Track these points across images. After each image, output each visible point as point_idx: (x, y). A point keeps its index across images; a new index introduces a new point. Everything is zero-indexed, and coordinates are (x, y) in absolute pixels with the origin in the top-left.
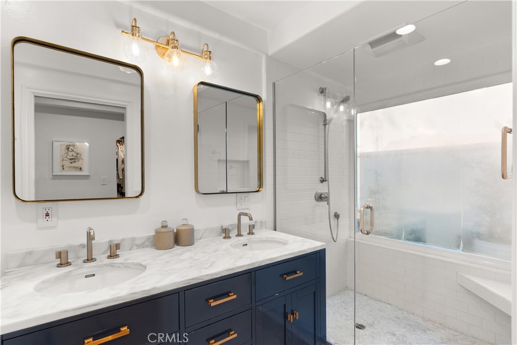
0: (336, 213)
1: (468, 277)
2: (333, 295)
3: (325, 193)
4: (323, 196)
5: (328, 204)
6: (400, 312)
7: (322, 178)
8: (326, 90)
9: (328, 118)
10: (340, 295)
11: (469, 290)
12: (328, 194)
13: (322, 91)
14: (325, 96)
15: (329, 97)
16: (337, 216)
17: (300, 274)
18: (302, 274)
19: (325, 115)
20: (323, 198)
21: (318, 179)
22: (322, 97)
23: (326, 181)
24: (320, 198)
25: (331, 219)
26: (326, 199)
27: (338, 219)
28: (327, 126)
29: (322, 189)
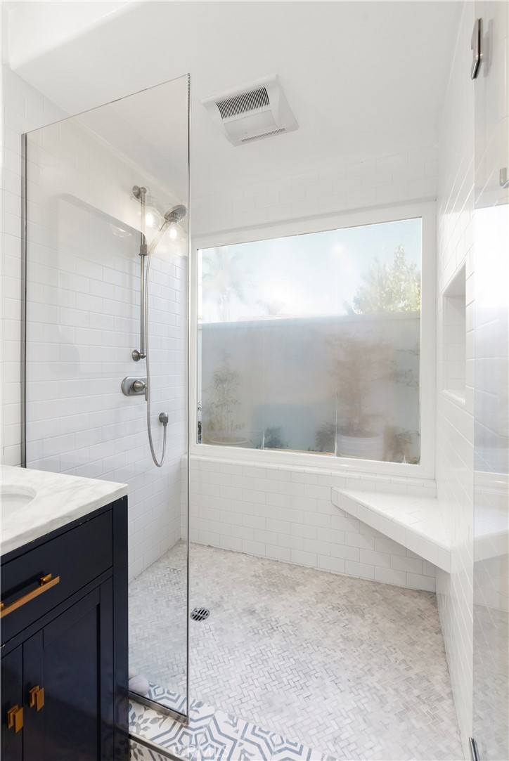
0: (162, 414)
1: (346, 492)
2: (156, 561)
3: (143, 380)
4: (138, 385)
5: (146, 400)
6: (259, 564)
7: (136, 351)
8: (145, 192)
9: (148, 242)
10: (168, 558)
11: (345, 512)
12: (147, 380)
13: (139, 194)
14: (143, 202)
15: (150, 205)
16: (163, 420)
17: (50, 582)
18: (57, 580)
19: (143, 238)
20: (139, 388)
21: (128, 353)
22: (137, 203)
23: (143, 357)
24: (133, 389)
25: (152, 427)
26: (144, 391)
27: (165, 425)
28: (146, 257)
29: (136, 372)
